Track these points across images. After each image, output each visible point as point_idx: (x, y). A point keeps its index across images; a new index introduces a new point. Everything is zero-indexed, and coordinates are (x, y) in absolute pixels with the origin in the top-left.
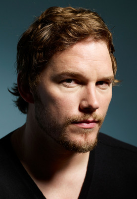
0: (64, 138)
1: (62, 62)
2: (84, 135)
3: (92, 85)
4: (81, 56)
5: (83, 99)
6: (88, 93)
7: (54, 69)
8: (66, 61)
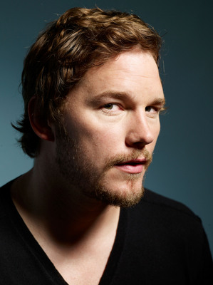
1: (101, 80)
4: (126, 71)
8: (107, 78)
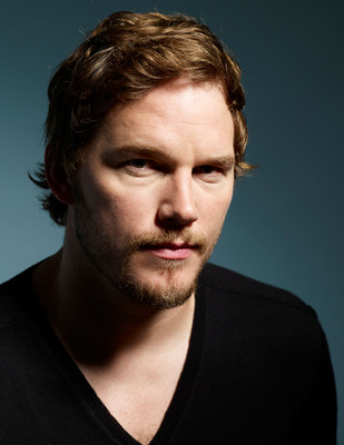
0: (127, 278)
1: (125, 125)
2: (166, 273)
3: (185, 173)
4: (162, 115)
5: (165, 201)
6: (175, 188)
7: (110, 139)
8: (133, 123)
